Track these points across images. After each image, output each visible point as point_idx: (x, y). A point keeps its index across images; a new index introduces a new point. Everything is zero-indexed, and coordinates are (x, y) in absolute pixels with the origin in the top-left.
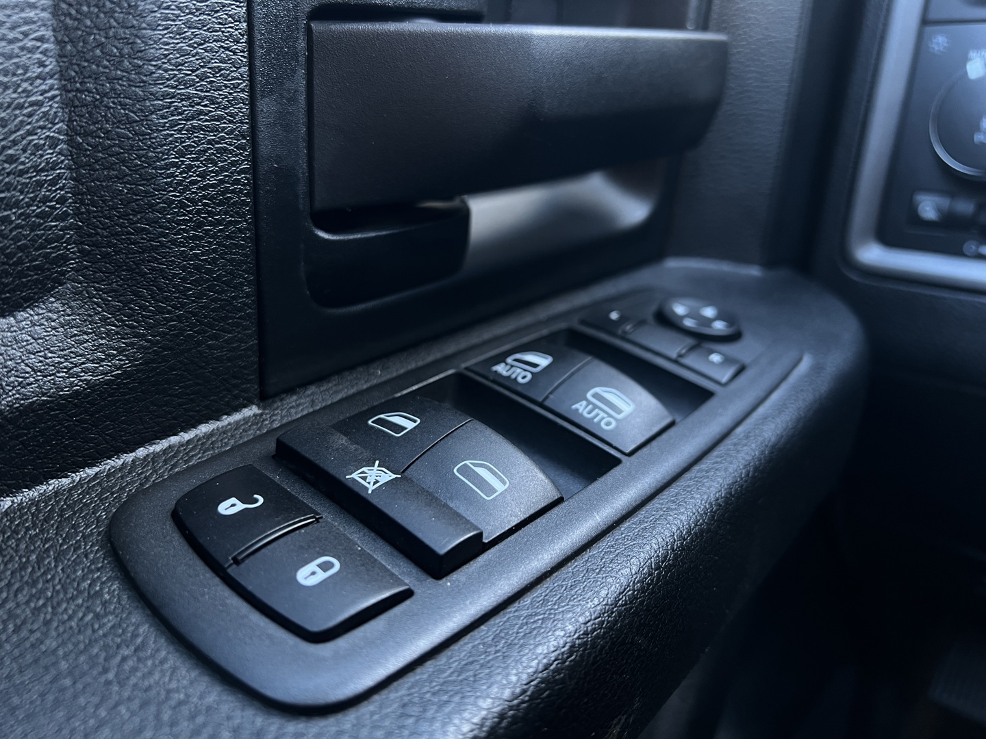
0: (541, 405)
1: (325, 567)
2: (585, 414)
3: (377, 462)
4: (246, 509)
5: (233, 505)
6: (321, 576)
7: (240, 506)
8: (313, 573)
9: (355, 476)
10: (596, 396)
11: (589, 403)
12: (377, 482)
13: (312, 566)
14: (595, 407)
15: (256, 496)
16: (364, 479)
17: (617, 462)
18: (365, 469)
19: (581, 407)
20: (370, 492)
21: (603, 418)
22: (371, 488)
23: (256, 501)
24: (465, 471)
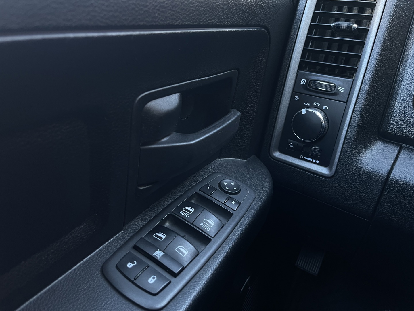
0: (192, 224)
1: (154, 278)
2: (203, 227)
3: (159, 249)
4: (134, 266)
5: (130, 265)
6: (153, 281)
7: (132, 265)
8: (152, 280)
9: (155, 254)
10: (206, 221)
11: (204, 223)
12: (160, 255)
13: (151, 279)
14: (206, 224)
15: (135, 261)
16: (157, 255)
17: (211, 240)
18: (157, 252)
19: (202, 224)
20: (159, 258)
21: (207, 228)
22: (159, 257)
23: (135, 263)
24: (178, 249)
